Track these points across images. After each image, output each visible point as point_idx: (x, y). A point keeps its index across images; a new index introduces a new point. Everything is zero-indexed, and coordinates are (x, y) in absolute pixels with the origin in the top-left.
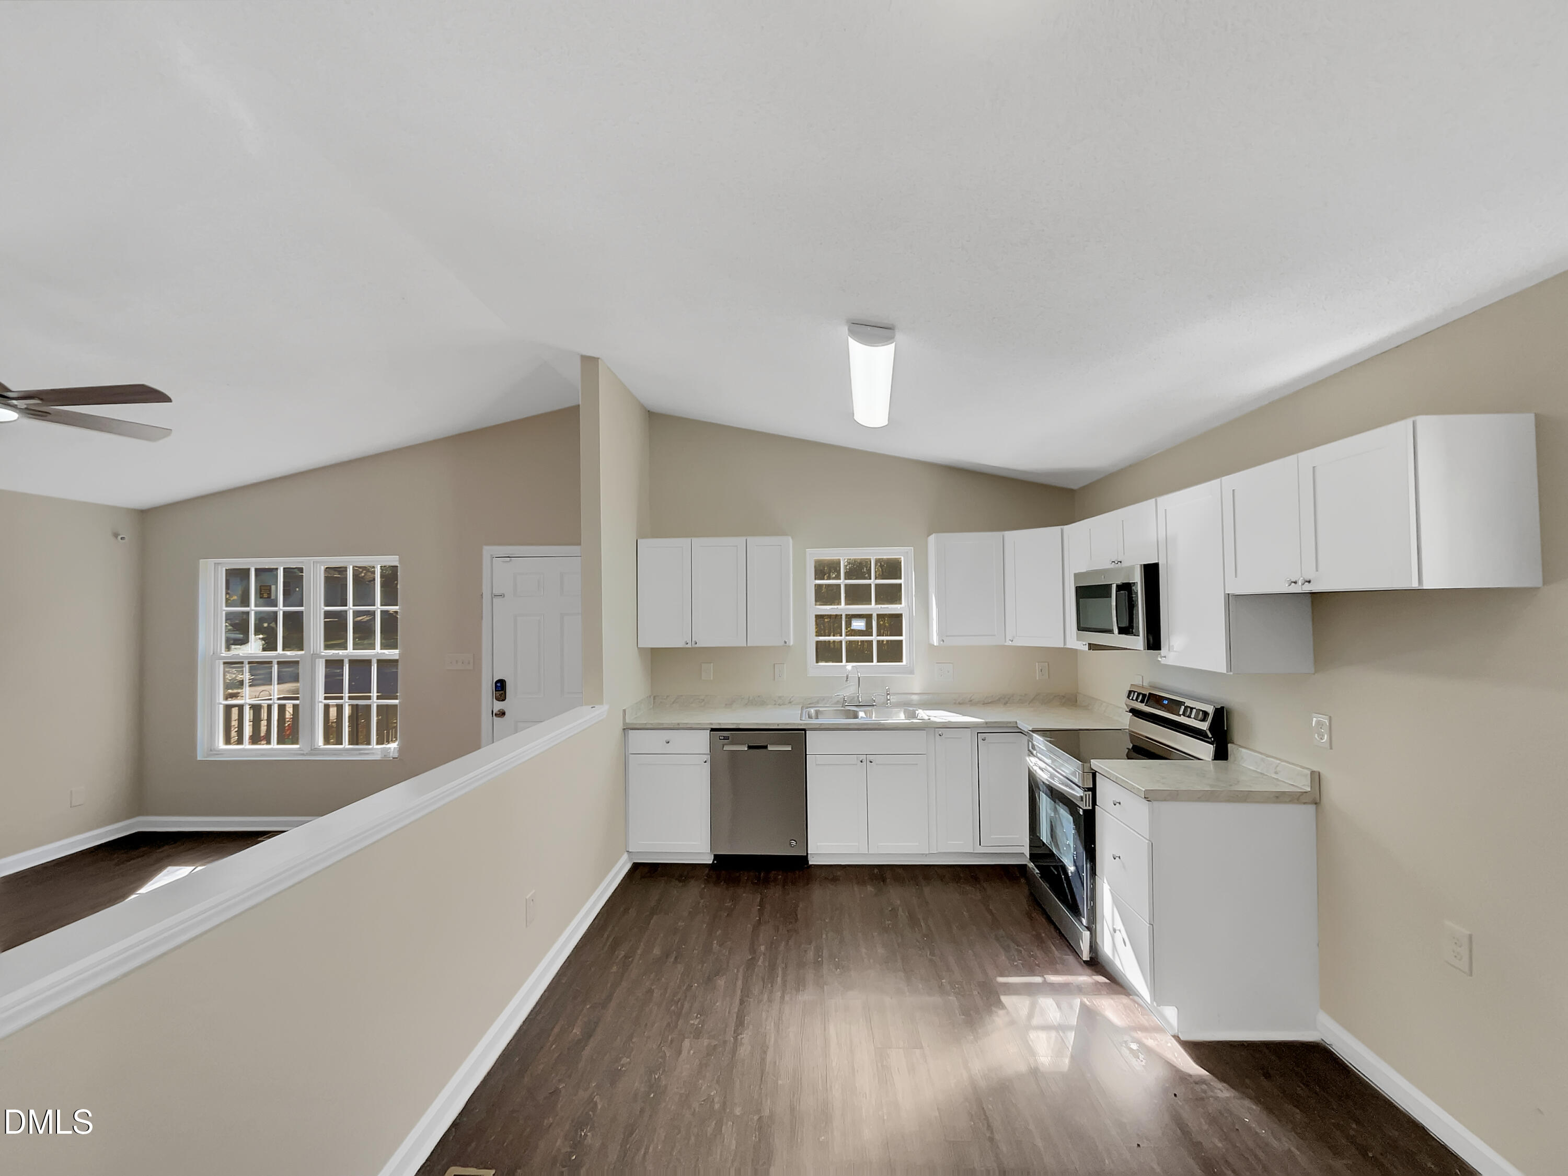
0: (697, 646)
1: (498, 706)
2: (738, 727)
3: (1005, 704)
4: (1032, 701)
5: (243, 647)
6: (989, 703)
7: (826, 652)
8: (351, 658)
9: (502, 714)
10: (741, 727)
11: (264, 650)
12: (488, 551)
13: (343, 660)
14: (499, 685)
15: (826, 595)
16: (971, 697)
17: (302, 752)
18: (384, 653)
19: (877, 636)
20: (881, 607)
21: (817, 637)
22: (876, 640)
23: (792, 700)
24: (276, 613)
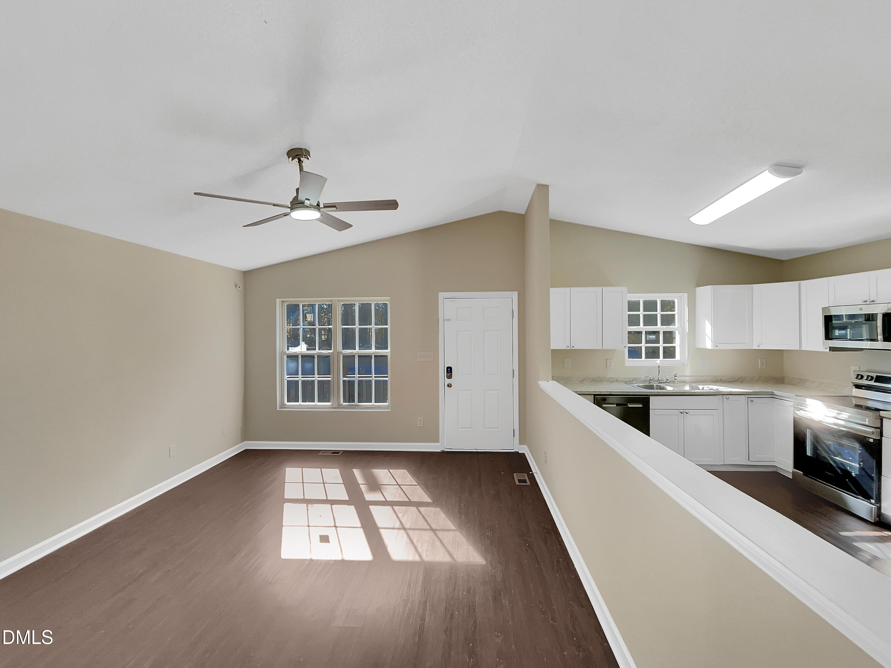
0: (573, 348)
1: (448, 381)
2: (610, 394)
3: (742, 382)
4: (757, 380)
5: (296, 348)
6: (732, 382)
7: (634, 353)
8: (359, 355)
9: (449, 386)
10: (612, 394)
11: (308, 349)
12: (442, 295)
13: (354, 356)
14: (449, 369)
15: (633, 321)
16: (721, 378)
17: (333, 407)
18: (379, 352)
19: (664, 343)
20: (666, 327)
21: (629, 344)
22: (663, 346)
23: (618, 379)
24: (314, 329)
